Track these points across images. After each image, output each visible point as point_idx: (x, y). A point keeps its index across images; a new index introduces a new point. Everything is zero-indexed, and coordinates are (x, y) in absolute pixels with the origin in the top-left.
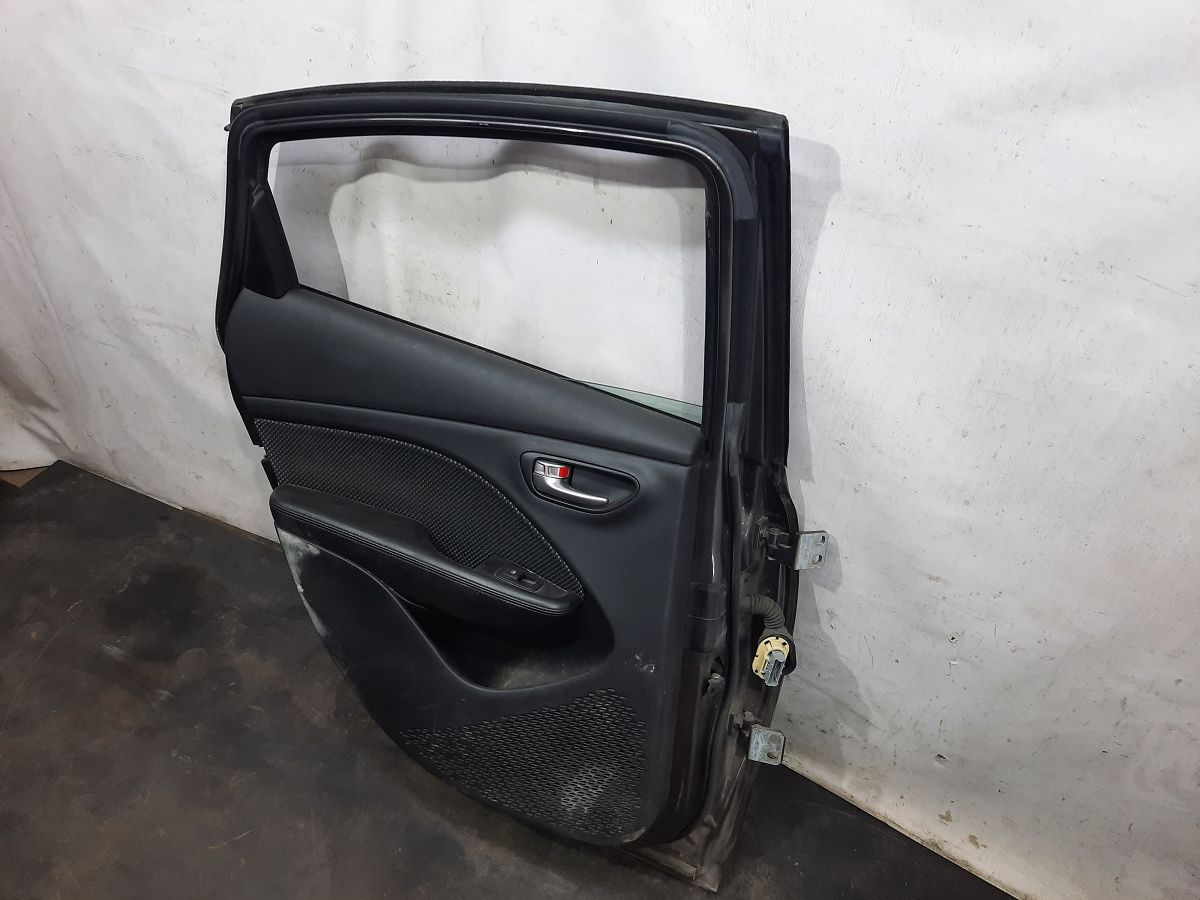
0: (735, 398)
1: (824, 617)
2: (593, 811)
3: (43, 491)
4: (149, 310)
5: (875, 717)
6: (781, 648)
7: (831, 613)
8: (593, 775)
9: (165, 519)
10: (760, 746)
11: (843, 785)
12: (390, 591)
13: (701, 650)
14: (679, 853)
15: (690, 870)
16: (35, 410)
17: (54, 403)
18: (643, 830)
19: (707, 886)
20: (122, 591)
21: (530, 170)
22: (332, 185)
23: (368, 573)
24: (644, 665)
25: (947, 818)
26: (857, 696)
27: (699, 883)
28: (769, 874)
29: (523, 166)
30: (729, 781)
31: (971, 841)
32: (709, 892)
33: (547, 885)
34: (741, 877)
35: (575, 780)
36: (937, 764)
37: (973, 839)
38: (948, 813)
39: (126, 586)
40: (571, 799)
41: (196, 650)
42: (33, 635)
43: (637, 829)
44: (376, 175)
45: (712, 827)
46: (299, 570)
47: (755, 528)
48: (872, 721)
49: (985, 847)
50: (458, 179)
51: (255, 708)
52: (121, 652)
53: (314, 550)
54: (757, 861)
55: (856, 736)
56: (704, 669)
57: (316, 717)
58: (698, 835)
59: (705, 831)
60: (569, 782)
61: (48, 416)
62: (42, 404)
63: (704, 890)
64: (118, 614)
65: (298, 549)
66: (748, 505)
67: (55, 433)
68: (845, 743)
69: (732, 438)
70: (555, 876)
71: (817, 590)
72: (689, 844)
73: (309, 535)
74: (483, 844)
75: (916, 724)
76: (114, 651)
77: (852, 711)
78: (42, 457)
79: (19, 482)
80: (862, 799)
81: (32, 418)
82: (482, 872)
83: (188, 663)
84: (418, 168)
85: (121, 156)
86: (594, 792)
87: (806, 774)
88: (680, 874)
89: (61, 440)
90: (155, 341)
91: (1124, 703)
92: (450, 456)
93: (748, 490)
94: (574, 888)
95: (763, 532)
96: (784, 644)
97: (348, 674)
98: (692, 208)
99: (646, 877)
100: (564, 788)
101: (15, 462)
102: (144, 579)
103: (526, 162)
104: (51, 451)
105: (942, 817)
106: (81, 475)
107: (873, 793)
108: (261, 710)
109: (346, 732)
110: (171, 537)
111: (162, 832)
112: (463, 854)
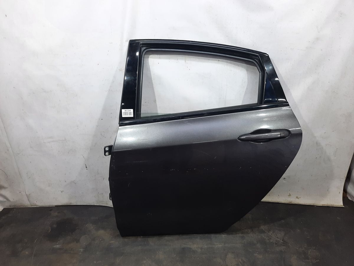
9: (51, 210)
17: (6, 185)
36: (284, 181)
37: (297, 197)
39: (50, 230)
41: (84, 236)
42: (27, 253)
51: (112, 242)
52: (60, 245)
62: (1, 187)
64: (52, 237)
76: (57, 246)
82: (199, 251)
83: (84, 240)
90: (51, 147)
102: (55, 226)
104: (1, 206)
108: (114, 242)
110: (56, 214)
112: (192, 249)
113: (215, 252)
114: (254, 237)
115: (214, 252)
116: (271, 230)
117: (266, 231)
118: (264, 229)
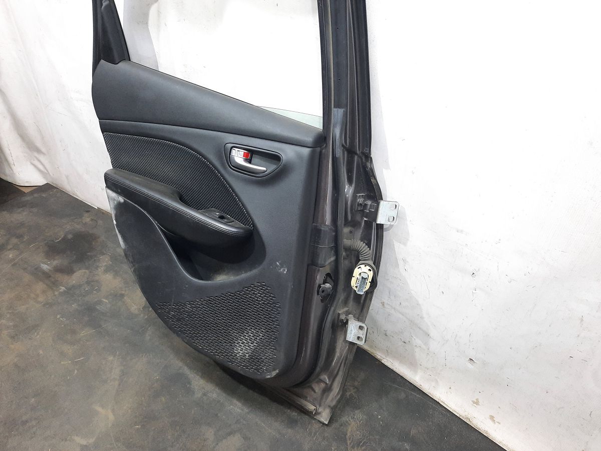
0: (338, 106)
1: (401, 263)
2: (251, 357)
3: (36, 195)
5: (433, 333)
6: (367, 271)
7: (404, 260)
8: (252, 335)
9: (88, 212)
10: (353, 332)
11: (416, 378)
12: (155, 223)
13: (316, 265)
14: (307, 397)
15: (311, 407)
16: (36, 154)
17: (43, 150)
18: (277, 371)
19: (322, 420)
20: (57, 241)
23: (145, 213)
24: (281, 268)
25: (477, 403)
26: (422, 318)
27: (318, 417)
28: (362, 420)
30: (338, 357)
31: (490, 419)
32: (324, 424)
33: (231, 406)
34: (345, 419)
35: (242, 338)
36: (470, 366)
37: (492, 418)
38: (477, 400)
39: (60, 239)
40: (240, 349)
41: (84, 271)
42: (11, 256)
43: (274, 370)
45: (326, 384)
46: (115, 212)
47: (355, 197)
48: (431, 335)
49: (499, 423)
51: (104, 300)
52: (48, 267)
53: (121, 199)
54: (356, 412)
55: (423, 346)
56: (319, 278)
57: (133, 308)
58: (318, 388)
59: (323, 385)
60: (239, 339)
61: (42, 158)
62: (38, 151)
63: (320, 422)
64: (53, 250)
65: (114, 200)
66: (350, 181)
67: (45, 168)
68: (417, 350)
69: (337, 131)
70: (237, 403)
71: (397, 245)
72: (313, 393)
73: (119, 191)
74: (202, 380)
75: (456, 336)
76: (45, 267)
77: (420, 328)
78: (40, 181)
79: (26, 190)
80: (427, 387)
81: (35, 159)
82: (198, 395)
83: (79, 276)
86: (252, 345)
87: (395, 370)
88: (306, 410)
89: (47, 171)
90: (81, 110)
91: (582, 320)
92: (192, 149)
93: (350, 171)
94: (246, 410)
95: (360, 200)
96: (370, 270)
97: (134, 271)
99: (289, 411)
100: (236, 342)
101: (27, 182)
102: (70, 236)
104: (44, 178)
105: (474, 402)
106: (55, 190)
107: (433, 384)
108: (107, 301)
109: (146, 317)
110: (88, 220)
111: (41, 352)
112: (190, 385)
113: (219, 415)
114: (313, 437)
115: (217, 415)
116: (362, 446)
117: (349, 442)
118: (349, 434)
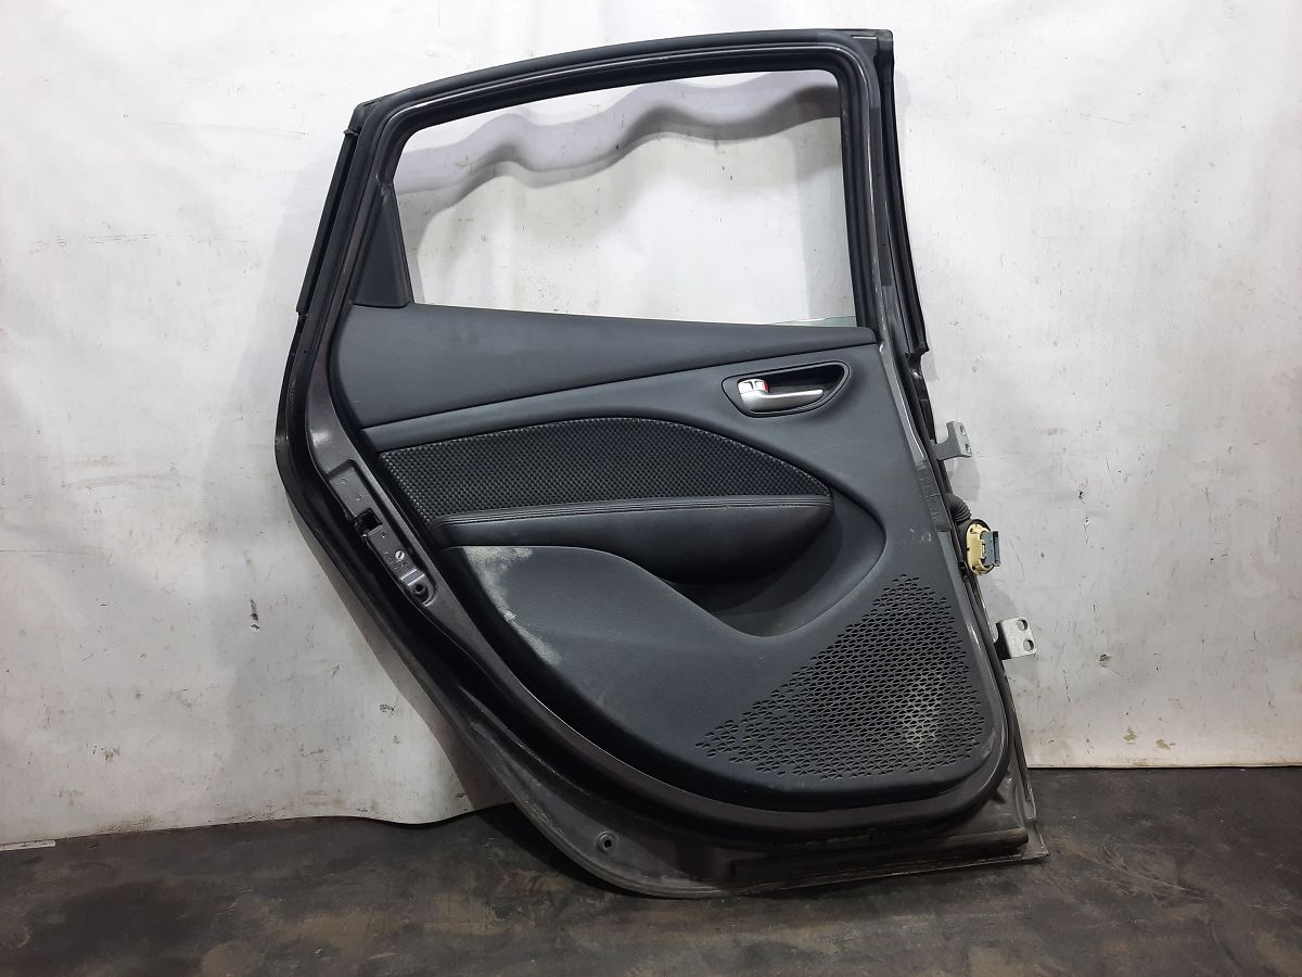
2: (942, 735)
4: (96, 463)
8: (924, 687)
14: (996, 822)
20: (24, 943)
21: (664, 137)
22: (427, 213)
24: (920, 536)
25: (1131, 736)
29: (655, 135)
31: (1158, 745)
38: (1129, 730)
40: (914, 729)
44: (493, 182)
49: (1173, 744)
50: (574, 177)
53: (524, 553)
60: (906, 709)
65: (499, 562)
72: (999, 806)
84: (532, 173)
85: (117, 238)
86: (933, 708)
98: (805, 141)
100: (903, 719)
103: (660, 130)
105: (1127, 738)
107: (1063, 750)
